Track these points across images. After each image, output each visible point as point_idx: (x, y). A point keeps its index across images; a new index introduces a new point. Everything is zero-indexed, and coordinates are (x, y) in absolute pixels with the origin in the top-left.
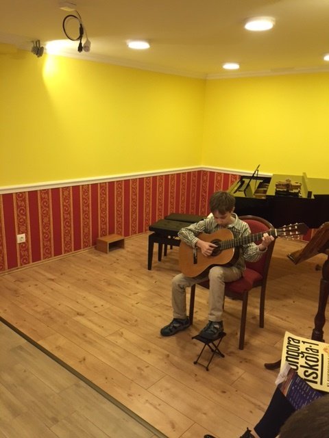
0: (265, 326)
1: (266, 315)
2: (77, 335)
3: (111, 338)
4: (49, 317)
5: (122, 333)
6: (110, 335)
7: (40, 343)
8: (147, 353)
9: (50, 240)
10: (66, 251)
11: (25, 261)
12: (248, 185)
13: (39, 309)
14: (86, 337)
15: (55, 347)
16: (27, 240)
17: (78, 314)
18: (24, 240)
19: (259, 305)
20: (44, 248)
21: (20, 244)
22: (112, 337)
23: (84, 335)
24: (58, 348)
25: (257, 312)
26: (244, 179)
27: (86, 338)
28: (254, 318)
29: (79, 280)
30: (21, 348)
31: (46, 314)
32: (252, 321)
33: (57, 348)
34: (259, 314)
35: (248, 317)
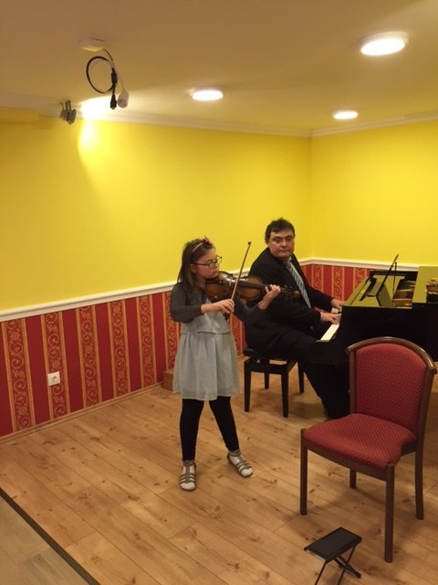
0: (427, 516)
1: (427, 495)
2: (125, 536)
3: (178, 542)
4: (87, 504)
5: (195, 532)
6: (177, 535)
7: (69, 550)
8: (233, 569)
9: (95, 379)
10: (119, 393)
11: (61, 411)
12: (383, 285)
13: (73, 489)
14: (138, 538)
15: (90, 557)
16: (62, 381)
17: (129, 497)
18: (58, 381)
19: (412, 477)
20: (87, 390)
21: (52, 386)
22: (180, 540)
23: (136, 535)
24: (96, 559)
25: (411, 489)
26: (375, 277)
27: (138, 542)
28: (407, 501)
29: (135, 438)
30: (39, 559)
31: (83, 497)
32: (404, 507)
33: (93, 559)
34: (414, 494)
35: (397, 499)
